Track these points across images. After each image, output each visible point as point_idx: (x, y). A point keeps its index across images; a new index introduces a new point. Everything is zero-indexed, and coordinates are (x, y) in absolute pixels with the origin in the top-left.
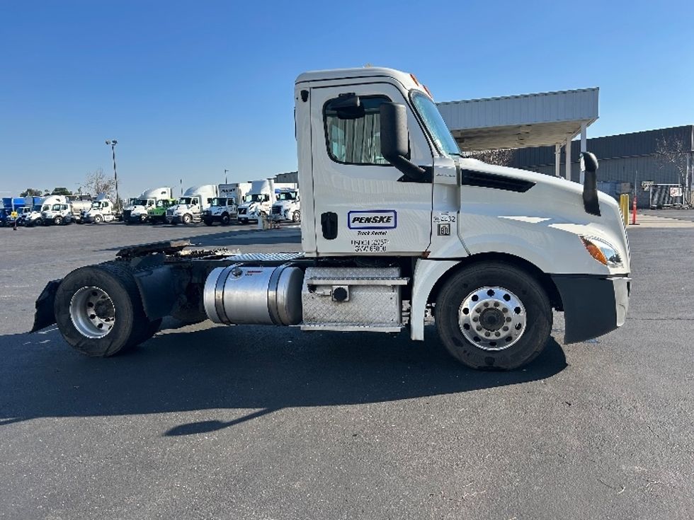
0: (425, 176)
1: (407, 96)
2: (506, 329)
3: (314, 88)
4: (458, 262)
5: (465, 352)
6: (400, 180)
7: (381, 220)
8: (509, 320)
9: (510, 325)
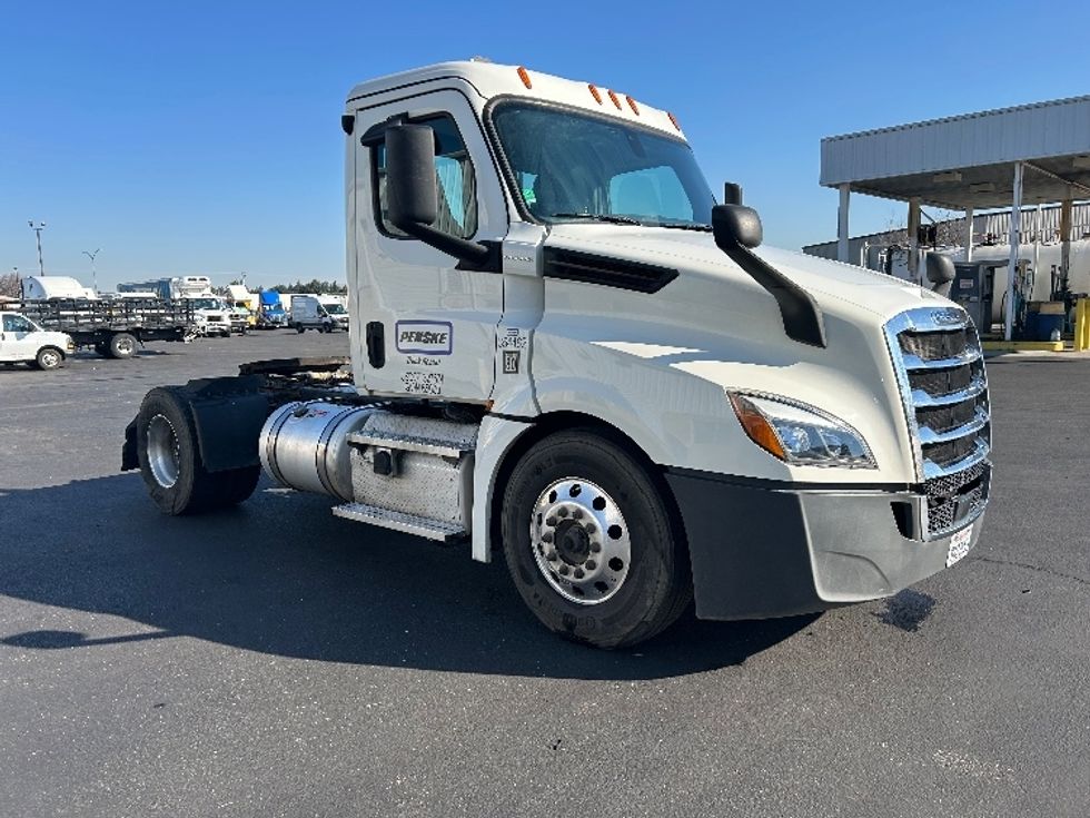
0: (486, 259)
1: (480, 114)
2: (592, 566)
3: (362, 109)
4: (528, 425)
5: (536, 596)
6: (458, 268)
7: (432, 337)
8: (597, 549)
9: (599, 559)
